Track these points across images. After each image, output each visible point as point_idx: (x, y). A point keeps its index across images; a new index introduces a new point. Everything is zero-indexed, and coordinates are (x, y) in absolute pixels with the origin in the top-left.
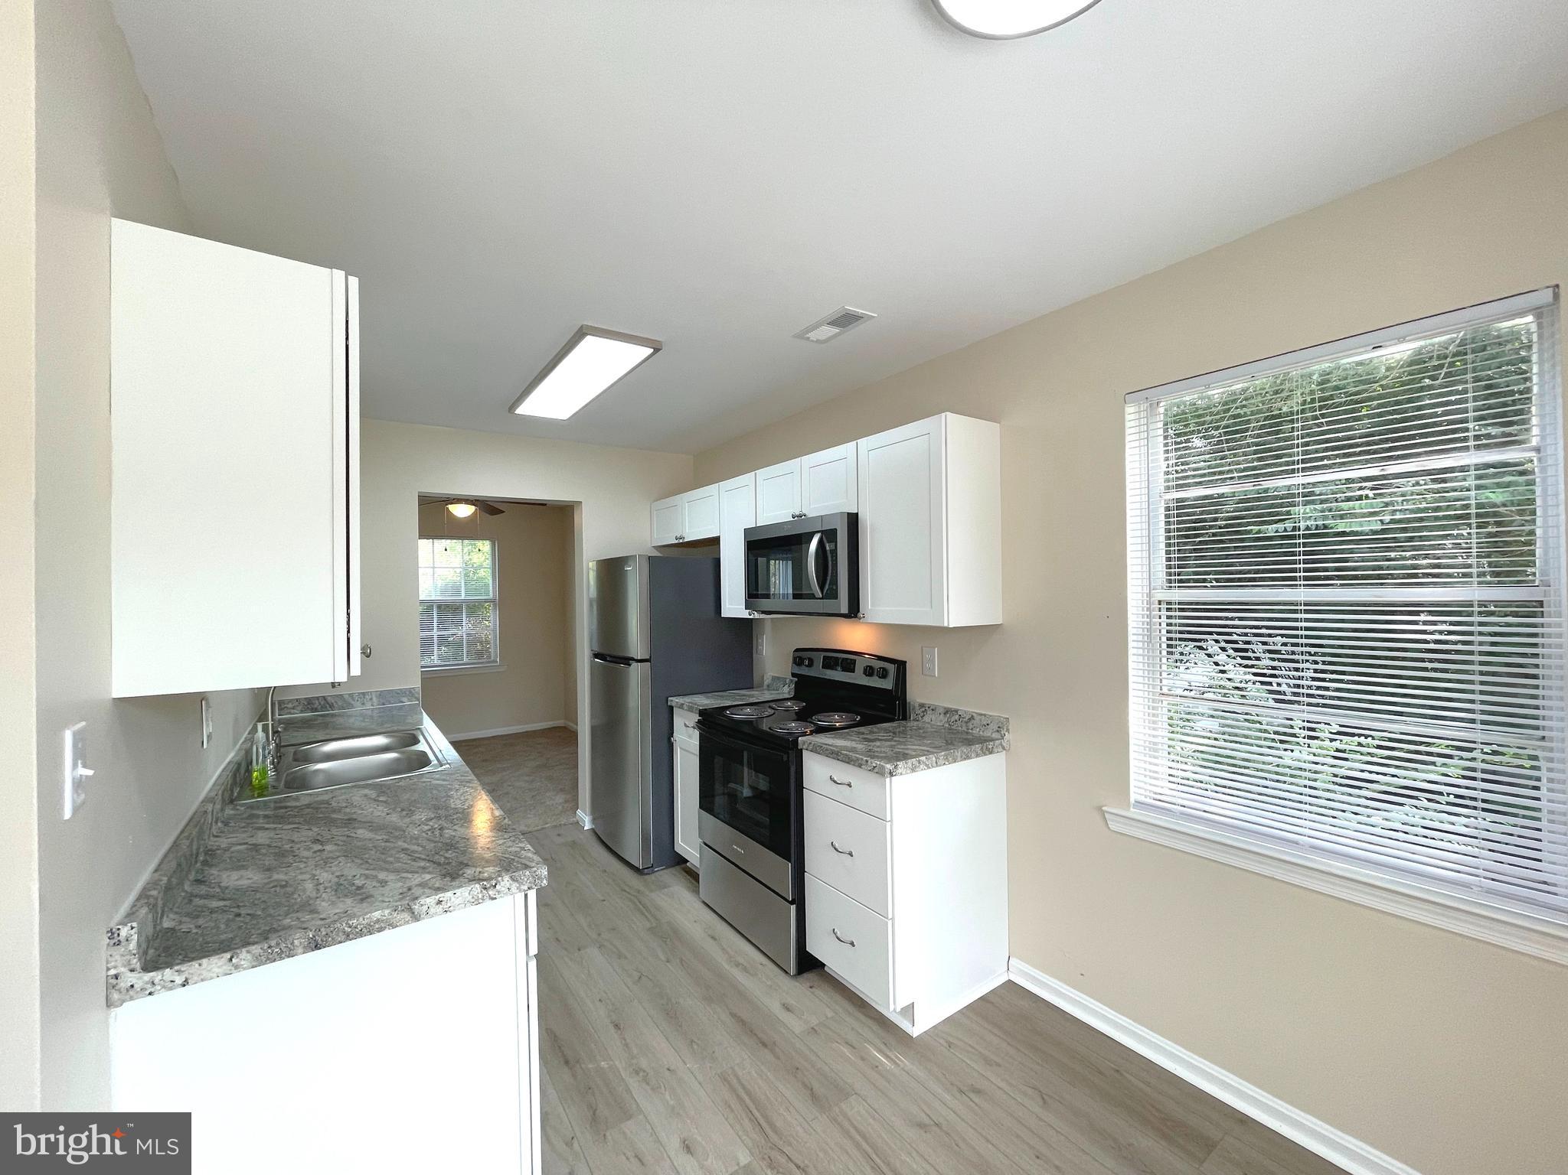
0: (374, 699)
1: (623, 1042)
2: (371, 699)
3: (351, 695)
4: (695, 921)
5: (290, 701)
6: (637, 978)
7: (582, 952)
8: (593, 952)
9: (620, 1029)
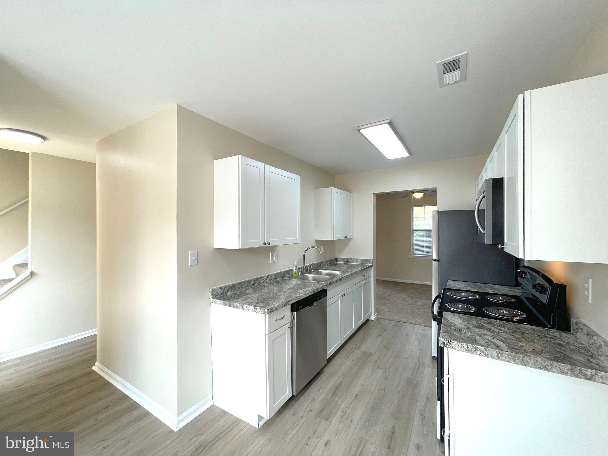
0: (360, 261)
1: (352, 402)
2: (359, 261)
3: (354, 259)
4: (430, 388)
5: (340, 258)
6: (381, 389)
7: (378, 369)
8: (381, 372)
9: (356, 397)
